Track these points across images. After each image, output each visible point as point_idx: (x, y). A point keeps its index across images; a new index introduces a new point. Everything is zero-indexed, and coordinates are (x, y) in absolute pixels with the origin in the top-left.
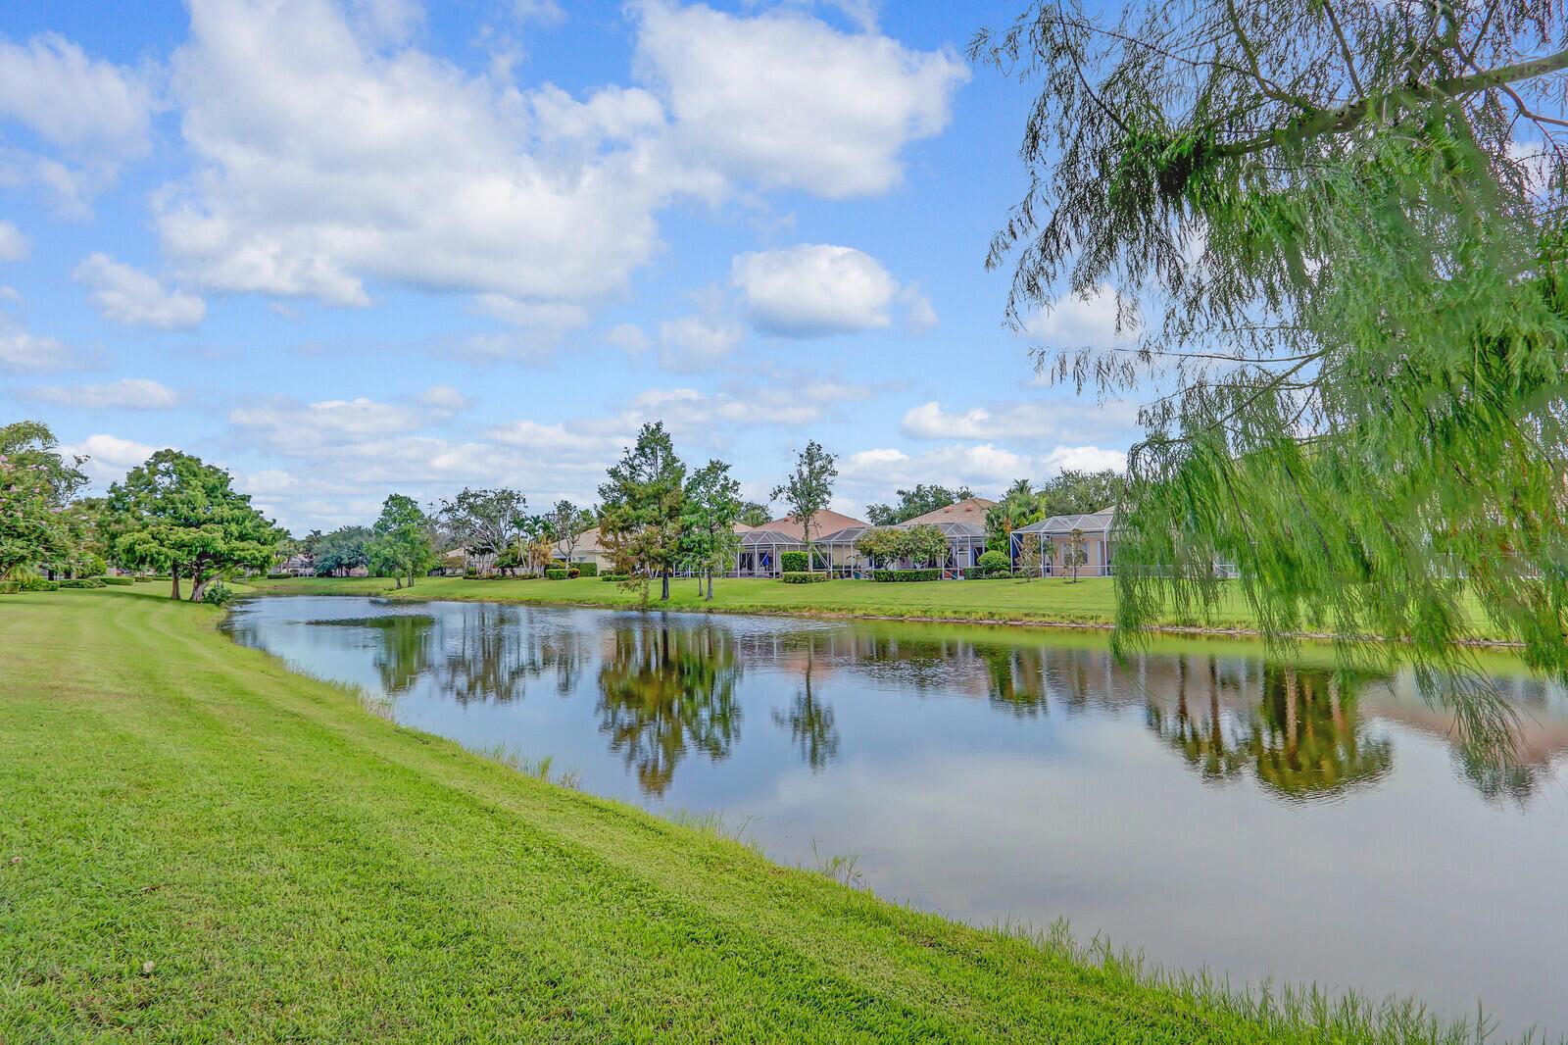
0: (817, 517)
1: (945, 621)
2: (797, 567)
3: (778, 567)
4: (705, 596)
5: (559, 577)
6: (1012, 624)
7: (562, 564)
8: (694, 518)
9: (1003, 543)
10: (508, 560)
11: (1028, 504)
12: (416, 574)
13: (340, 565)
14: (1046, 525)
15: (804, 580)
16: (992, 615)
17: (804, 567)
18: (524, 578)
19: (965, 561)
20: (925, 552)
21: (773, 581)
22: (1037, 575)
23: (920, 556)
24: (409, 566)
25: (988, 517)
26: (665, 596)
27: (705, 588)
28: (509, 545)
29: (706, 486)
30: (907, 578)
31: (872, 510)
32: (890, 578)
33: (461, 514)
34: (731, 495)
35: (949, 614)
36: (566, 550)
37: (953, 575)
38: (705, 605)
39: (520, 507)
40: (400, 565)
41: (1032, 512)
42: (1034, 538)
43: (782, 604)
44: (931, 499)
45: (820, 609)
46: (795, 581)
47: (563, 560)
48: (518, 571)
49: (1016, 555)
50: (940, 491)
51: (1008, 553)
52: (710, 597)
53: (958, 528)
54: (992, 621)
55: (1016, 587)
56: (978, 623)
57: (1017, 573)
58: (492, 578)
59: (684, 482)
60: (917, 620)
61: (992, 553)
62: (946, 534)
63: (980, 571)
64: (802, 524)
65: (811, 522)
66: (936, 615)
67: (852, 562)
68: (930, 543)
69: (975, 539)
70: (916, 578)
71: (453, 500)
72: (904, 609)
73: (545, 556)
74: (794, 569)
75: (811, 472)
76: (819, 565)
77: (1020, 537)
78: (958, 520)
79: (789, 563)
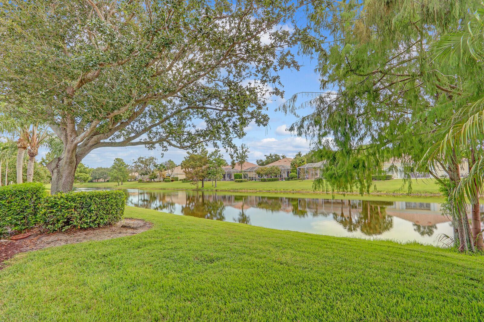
0: (245, 164)
1: (281, 192)
2: (239, 178)
3: (233, 178)
4: (214, 186)
5: (168, 181)
6: (298, 192)
7: (169, 177)
8: (211, 165)
9: (295, 171)
10: (153, 177)
11: (302, 160)
12: (123, 181)
13: (95, 179)
14: (307, 166)
15: (241, 181)
16: (293, 190)
17: (241, 177)
18: (157, 182)
19: (285, 175)
20: (275, 173)
21: (232, 182)
22: (304, 179)
23: (273, 174)
24: (122, 179)
25: (291, 164)
26: (203, 186)
27: (214, 184)
28: (153, 172)
29: (214, 156)
30: (270, 181)
31: (257, 161)
32: (265, 181)
33: (138, 164)
34: (221, 158)
35: (282, 190)
36: (170, 173)
37: (282, 179)
38: (215, 189)
39: (156, 161)
40: (119, 179)
41: (303, 162)
42: (304, 169)
43: (236, 188)
44: (274, 157)
45: (247, 189)
46: (239, 182)
47: (169, 176)
48: (155, 180)
49: (299, 174)
50: (276, 155)
51: (296, 173)
52: (216, 187)
53: (283, 166)
54: (294, 192)
55: (299, 183)
56: (290, 192)
57: (299, 179)
58: (148, 182)
59: (208, 155)
60: (273, 192)
61: (292, 173)
62: (280, 168)
63: (289, 178)
64: (240, 166)
65: (243, 165)
66: (279, 191)
67: (254, 176)
68: (276, 171)
69: (288, 170)
70: (273, 180)
71: (136, 160)
72: (270, 189)
73: (164, 175)
74: (237, 178)
75: (243, 151)
76: (245, 177)
77: (300, 169)
78: (283, 164)
79: (236, 177)
